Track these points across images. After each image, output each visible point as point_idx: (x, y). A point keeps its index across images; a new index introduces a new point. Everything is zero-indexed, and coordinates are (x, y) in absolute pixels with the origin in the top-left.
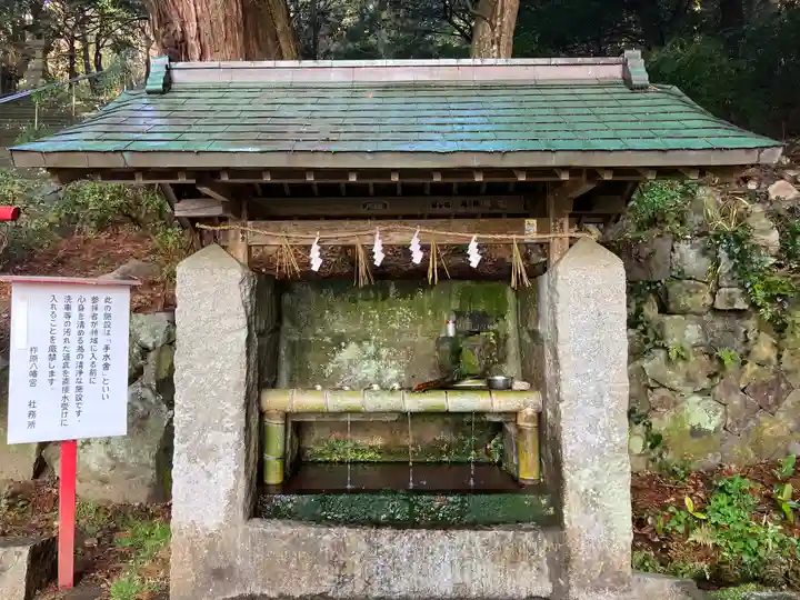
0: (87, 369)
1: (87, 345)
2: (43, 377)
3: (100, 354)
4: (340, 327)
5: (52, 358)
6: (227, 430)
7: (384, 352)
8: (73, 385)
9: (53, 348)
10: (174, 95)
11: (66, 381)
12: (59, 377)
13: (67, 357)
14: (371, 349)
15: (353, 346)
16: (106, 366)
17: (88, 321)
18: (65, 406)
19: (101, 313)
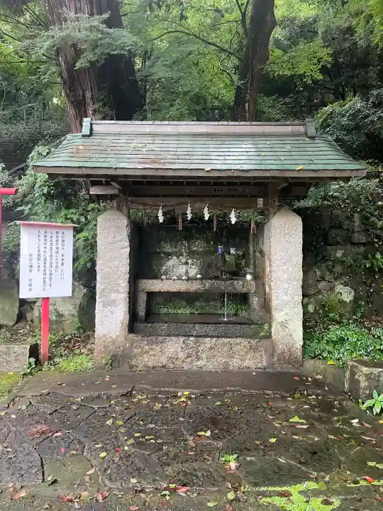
0: (54, 265)
1: (54, 254)
2: (35, 269)
3: (60, 258)
4: (168, 249)
5: (39, 259)
6: (121, 293)
7: (190, 261)
8: (48, 272)
9: (39, 255)
10: (94, 137)
11: (45, 270)
12: (42, 268)
13: (45, 259)
14: (184, 260)
15: (175, 258)
16: (63, 264)
17: (54, 243)
18: (44, 282)
19: (60, 239)
